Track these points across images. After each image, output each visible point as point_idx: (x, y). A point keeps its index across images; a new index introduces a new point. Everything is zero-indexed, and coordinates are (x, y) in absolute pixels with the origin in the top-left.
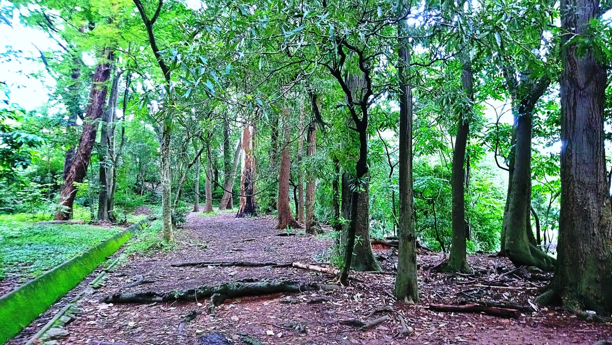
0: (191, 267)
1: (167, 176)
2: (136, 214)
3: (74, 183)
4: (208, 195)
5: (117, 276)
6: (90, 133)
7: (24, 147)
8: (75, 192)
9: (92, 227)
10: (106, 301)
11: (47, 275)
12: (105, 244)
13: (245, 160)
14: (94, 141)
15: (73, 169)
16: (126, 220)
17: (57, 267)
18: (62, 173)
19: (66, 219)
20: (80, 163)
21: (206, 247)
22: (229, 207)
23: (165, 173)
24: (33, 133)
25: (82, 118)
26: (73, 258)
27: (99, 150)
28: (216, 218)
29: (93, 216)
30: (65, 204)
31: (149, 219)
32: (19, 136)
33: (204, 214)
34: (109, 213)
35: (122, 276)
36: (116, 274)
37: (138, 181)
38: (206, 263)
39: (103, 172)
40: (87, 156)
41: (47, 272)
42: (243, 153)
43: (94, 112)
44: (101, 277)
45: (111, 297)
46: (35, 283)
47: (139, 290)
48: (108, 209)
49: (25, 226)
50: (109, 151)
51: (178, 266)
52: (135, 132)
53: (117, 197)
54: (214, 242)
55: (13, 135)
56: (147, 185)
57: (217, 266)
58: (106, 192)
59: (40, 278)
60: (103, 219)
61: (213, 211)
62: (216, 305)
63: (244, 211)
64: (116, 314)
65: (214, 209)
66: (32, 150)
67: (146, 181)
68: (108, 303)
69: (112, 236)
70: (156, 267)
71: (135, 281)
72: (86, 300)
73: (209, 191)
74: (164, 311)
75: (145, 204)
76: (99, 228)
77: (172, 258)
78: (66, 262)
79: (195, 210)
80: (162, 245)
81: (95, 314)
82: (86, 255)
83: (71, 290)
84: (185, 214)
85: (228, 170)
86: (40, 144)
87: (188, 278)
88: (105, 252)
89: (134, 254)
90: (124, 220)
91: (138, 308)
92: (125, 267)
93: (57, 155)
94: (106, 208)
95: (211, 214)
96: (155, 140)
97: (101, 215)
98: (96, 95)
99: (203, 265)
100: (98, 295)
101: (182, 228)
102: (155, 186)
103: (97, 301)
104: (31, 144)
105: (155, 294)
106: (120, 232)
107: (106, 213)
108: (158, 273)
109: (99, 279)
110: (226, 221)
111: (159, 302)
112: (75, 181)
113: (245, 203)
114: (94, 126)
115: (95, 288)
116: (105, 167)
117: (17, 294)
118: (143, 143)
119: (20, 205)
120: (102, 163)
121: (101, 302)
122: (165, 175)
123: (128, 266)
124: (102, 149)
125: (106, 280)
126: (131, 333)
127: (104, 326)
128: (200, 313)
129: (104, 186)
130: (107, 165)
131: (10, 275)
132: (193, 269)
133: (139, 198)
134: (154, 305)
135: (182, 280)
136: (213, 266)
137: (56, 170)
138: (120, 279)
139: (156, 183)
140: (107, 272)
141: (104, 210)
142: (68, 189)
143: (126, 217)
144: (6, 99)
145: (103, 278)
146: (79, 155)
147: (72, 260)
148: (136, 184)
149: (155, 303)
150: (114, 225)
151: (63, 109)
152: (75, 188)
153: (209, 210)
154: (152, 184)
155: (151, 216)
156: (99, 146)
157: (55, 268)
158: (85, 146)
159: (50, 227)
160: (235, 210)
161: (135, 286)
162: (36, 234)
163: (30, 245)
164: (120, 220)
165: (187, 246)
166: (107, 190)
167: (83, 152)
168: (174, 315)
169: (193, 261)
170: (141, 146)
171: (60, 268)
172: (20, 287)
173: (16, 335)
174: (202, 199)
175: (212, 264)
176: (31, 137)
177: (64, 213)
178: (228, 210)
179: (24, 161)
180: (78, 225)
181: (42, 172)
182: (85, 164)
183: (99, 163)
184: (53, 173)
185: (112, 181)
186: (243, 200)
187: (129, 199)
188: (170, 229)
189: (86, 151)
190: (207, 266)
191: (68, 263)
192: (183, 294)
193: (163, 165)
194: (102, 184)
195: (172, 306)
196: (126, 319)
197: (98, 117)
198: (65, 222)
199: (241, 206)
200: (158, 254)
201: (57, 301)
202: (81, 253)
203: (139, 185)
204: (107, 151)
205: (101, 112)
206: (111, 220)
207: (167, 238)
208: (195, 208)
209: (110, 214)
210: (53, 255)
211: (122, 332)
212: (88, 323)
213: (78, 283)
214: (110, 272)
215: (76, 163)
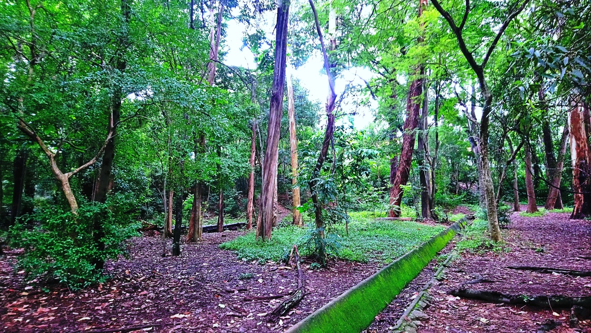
0: (532, 272)
1: (488, 175)
2: (454, 213)
3: (401, 185)
4: (530, 193)
5: (455, 271)
6: (409, 142)
7: (366, 160)
8: (402, 193)
9: (418, 224)
10: (453, 293)
11: (396, 263)
12: (433, 240)
13: (576, 149)
14: (413, 148)
15: (398, 174)
16: (447, 218)
17: (402, 257)
18: (389, 178)
19: (397, 216)
20: (403, 168)
21: (542, 251)
22: (558, 206)
23: (486, 172)
24: (370, 148)
25: (401, 130)
26: (412, 251)
27: (418, 156)
28: (544, 218)
29: (418, 215)
30: (395, 204)
31: (468, 218)
32: (362, 151)
33: (527, 214)
34: (431, 212)
35: (459, 272)
36: (453, 269)
37: (452, 182)
38: (550, 269)
39: (422, 174)
40: (408, 162)
41: (395, 261)
42: (572, 142)
43: (411, 123)
44: (441, 271)
45: (457, 291)
46: (389, 268)
47: (480, 288)
48: (430, 209)
49: (369, 221)
50: (426, 156)
51: (515, 269)
52: (446, 135)
53: (437, 197)
54: (551, 246)
55: (358, 151)
56: (461, 185)
57: (565, 274)
58: (427, 192)
59: (392, 265)
60: (426, 217)
61: (538, 211)
62: (579, 319)
63: (581, 211)
64: (466, 308)
65: (539, 208)
66: (370, 161)
67: (459, 181)
68: (455, 296)
69: (438, 233)
70: (491, 267)
71: (474, 278)
72: (435, 290)
73: (530, 190)
74: (514, 313)
75: (462, 203)
76: (425, 225)
77: (506, 259)
78: (407, 254)
79: (517, 209)
80: (491, 245)
81: (446, 304)
82: (421, 249)
83: (414, 279)
84: (509, 214)
85: (552, 163)
86: (376, 156)
87: (530, 282)
88: (435, 248)
89: (465, 252)
90: (445, 218)
91: (486, 306)
92: (459, 263)
93: (383, 164)
94: (428, 208)
95: (536, 214)
96: (465, 140)
97: (425, 214)
98: (412, 108)
99: (546, 271)
100: (444, 286)
101: (507, 228)
102: (469, 185)
103: (445, 292)
104: (370, 157)
105: (501, 294)
106: (444, 229)
107: (428, 211)
108: (495, 273)
109: (440, 272)
110: (559, 224)
111: (506, 304)
112: (400, 184)
113: (583, 202)
114: (412, 135)
115: (439, 280)
116: (424, 170)
117: (380, 276)
118: (453, 144)
119: (363, 205)
120: (421, 167)
121: (448, 294)
122: (486, 174)
123: (463, 263)
124: (421, 155)
125: (446, 274)
126: (485, 329)
127: (457, 317)
128: (560, 324)
129: (425, 187)
130: (425, 168)
131: (371, 260)
132: (534, 273)
133: (457, 197)
134: (502, 306)
135: (525, 285)
136: (559, 273)
137: (384, 176)
138: (459, 274)
139: (469, 182)
140: (444, 266)
141: (426, 209)
142: (396, 191)
143: (447, 216)
144: (351, 125)
145: (444, 272)
146: (402, 162)
147: (412, 252)
148: (450, 184)
149: (503, 304)
150: (437, 223)
151: (386, 125)
152: (401, 190)
153: (533, 209)
154: (466, 183)
155: (469, 215)
156: (417, 152)
157: (400, 258)
158: (406, 154)
159: (387, 223)
160: (568, 210)
161: (476, 283)
162: (378, 228)
163: (376, 237)
164: (442, 218)
165: (519, 248)
166: (428, 191)
167: (405, 159)
168: (526, 320)
169: (531, 265)
170: (452, 148)
171: (404, 258)
172: (380, 271)
173: (383, 309)
174: (523, 197)
175: (557, 271)
176: (370, 151)
177: (396, 211)
178: (557, 210)
179: (367, 170)
180: (408, 222)
181: (374, 178)
182: (407, 169)
183: (419, 167)
184: (382, 178)
185: (431, 183)
186: (578, 198)
187: (448, 198)
188: (497, 229)
189: (408, 158)
190: (552, 272)
191: (409, 254)
192: (533, 299)
193: (483, 164)
194: (423, 186)
195: (522, 310)
196: (476, 314)
197: (415, 127)
198: (396, 219)
199: (577, 206)
200: (488, 253)
201: (406, 287)
202: (417, 247)
203: (453, 185)
204: (425, 156)
205: (416, 122)
206: (434, 218)
207: (495, 239)
208: (515, 207)
209: (433, 213)
210: (395, 246)
211: (477, 327)
212: (442, 311)
213: (419, 274)
214: (448, 267)
215: (400, 169)
